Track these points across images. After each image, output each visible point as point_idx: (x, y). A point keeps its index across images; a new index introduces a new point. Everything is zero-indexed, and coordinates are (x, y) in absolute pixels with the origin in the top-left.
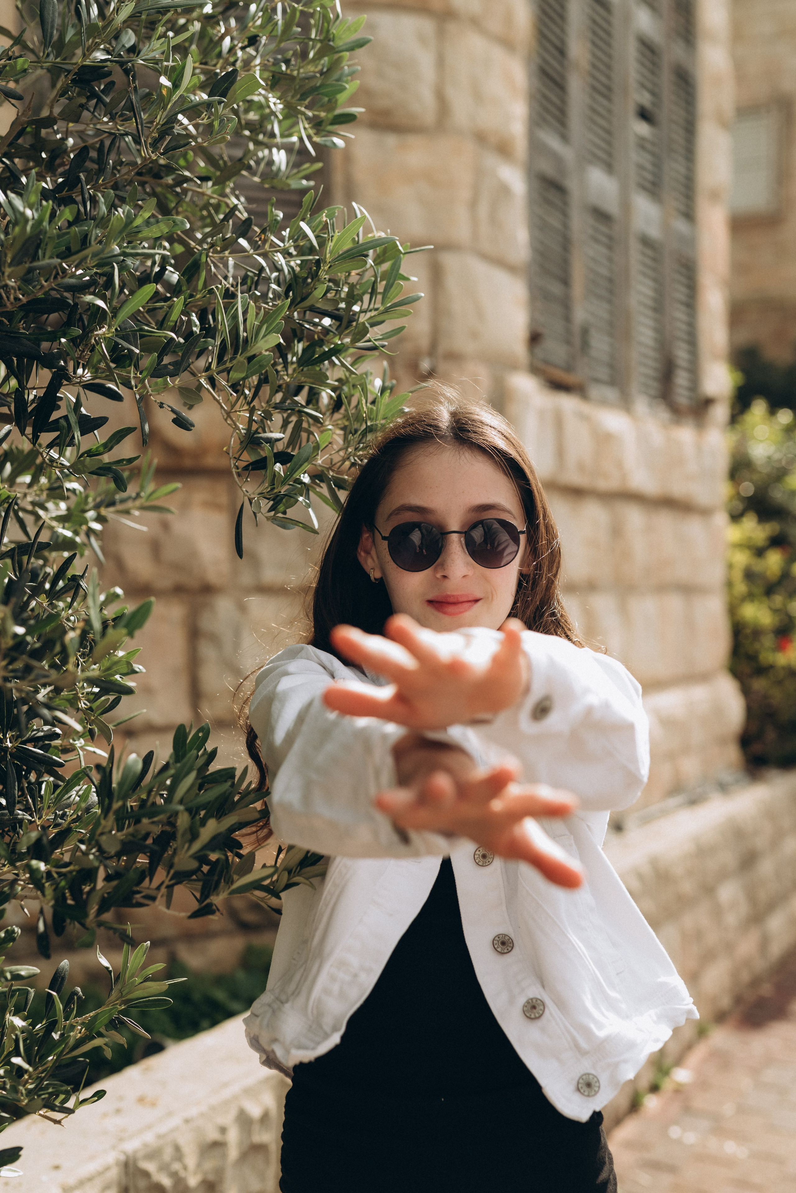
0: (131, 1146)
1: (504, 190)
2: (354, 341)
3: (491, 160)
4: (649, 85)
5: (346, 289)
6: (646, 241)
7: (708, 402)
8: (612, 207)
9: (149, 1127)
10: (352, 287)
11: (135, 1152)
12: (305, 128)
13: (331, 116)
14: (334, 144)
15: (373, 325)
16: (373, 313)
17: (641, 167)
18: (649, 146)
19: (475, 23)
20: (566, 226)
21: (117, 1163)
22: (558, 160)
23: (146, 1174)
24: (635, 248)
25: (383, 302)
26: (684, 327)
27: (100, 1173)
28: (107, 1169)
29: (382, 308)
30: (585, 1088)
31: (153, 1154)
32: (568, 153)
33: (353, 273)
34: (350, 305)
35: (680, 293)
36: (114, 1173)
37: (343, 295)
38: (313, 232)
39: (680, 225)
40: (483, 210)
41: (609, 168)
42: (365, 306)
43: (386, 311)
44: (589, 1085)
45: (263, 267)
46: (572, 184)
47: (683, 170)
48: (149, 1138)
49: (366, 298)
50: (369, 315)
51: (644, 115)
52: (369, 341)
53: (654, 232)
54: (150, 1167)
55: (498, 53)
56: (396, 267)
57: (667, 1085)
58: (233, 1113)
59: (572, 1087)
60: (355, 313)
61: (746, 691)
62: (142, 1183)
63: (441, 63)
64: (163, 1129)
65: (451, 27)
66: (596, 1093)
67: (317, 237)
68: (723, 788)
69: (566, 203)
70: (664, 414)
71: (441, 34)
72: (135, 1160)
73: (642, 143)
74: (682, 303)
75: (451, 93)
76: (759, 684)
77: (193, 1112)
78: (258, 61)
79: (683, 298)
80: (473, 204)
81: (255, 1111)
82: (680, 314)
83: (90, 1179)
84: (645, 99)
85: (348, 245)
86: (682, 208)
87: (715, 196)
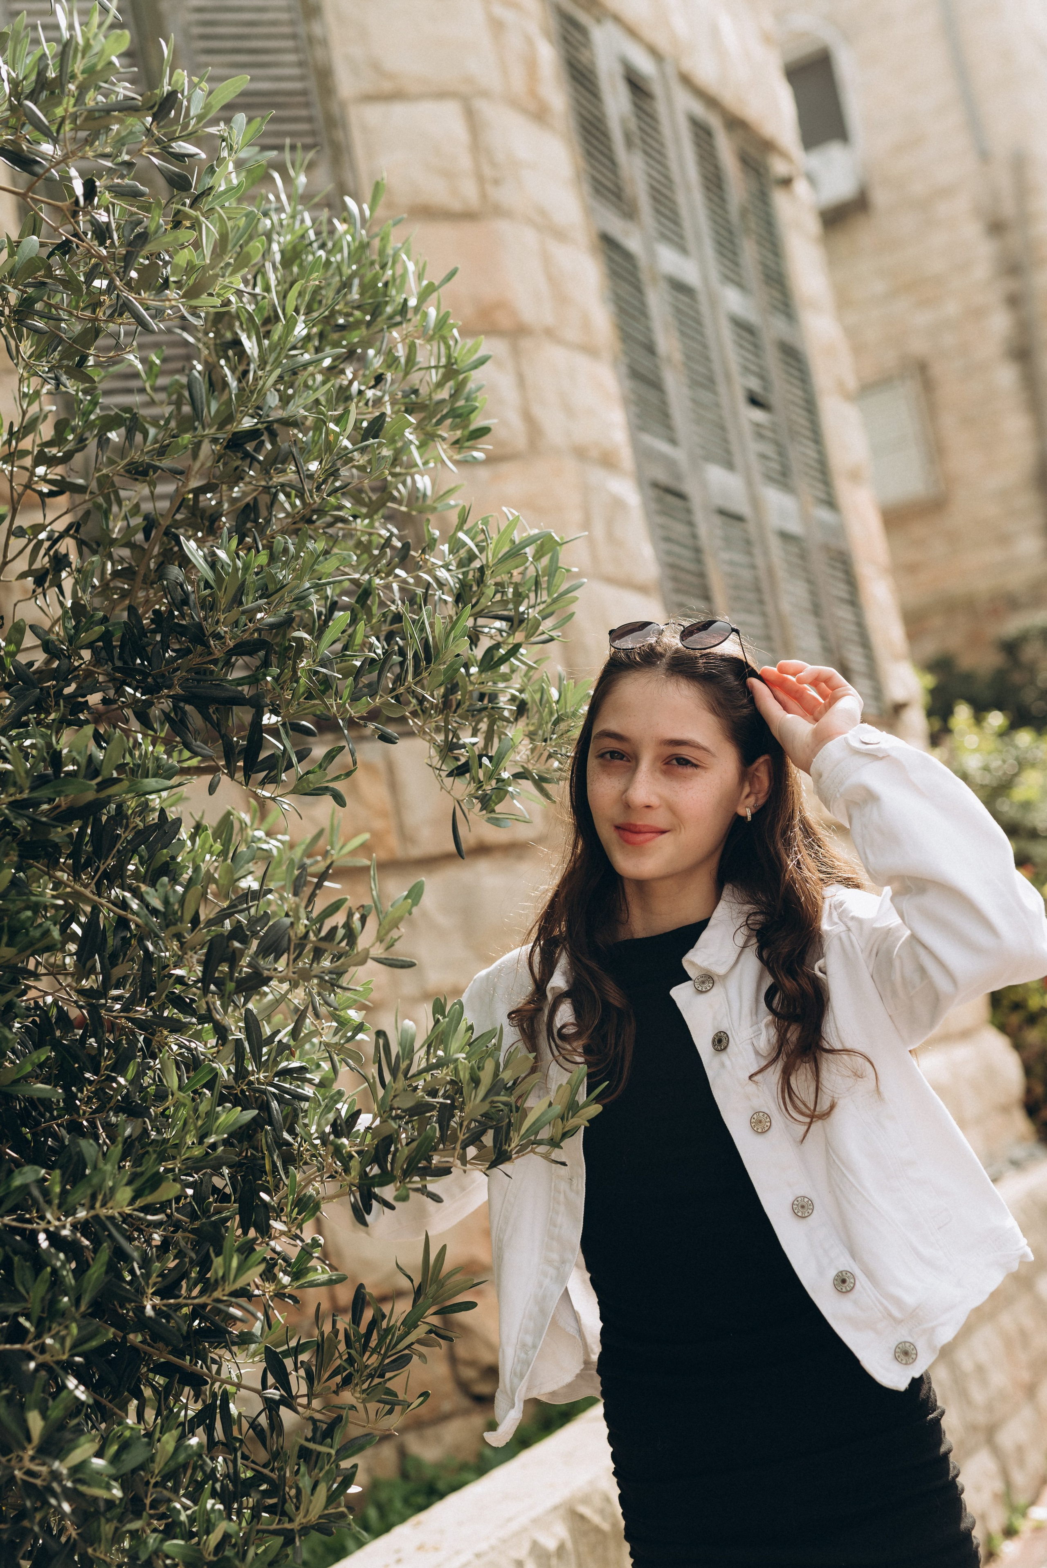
1: (618, 504)
2: (528, 637)
3: (597, 475)
4: (753, 368)
5: (511, 590)
6: (786, 537)
7: (899, 708)
8: (742, 507)
10: (516, 586)
12: (444, 451)
13: (466, 433)
14: (474, 458)
15: (544, 618)
16: (542, 606)
17: (763, 456)
18: (768, 434)
19: (550, 333)
20: (694, 536)
22: (670, 464)
24: (775, 545)
25: (549, 595)
26: (853, 628)
29: (549, 600)
30: (902, 1357)
32: (679, 455)
33: (515, 572)
34: (518, 604)
35: (840, 590)
37: (510, 596)
38: (472, 539)
39: (824, 514)
40: (599, 530)
41: (729, 465)
42: (532, 602)
43: (554, 601)
44: (906, 1353)
45: (429, 584)
46: (690, 487)
47: (815, 455)
49: (532, 595)
50: (538, 608)
51: (755, 401)
52: (543, 633)
53: (794, 527)
55: (582, 362)
56: (554, 560)
57: (1024, 1526)
58: (526, 1546)
59: (891, 1356)
60: (523, 613)
61: (1018, 1046)
63: (521, 381)
65: (526, 343)
66: (914, 1360)
67: (477, 546)
68: (1016, 1164)
69: (689, 511)
71: (516, 352)
73: (759, 432)
74: (842, 600)
75: (538, 411)
76: (1034, 1036)
77: (483, 1546)
78: (386, 398)
79: (845, 596)
80: (586, 524)
81: (551, 1544)
82: (844, 613)
84: (754, 384)
85: (506, 549)
86: (822, 496)
87: (855, 476)
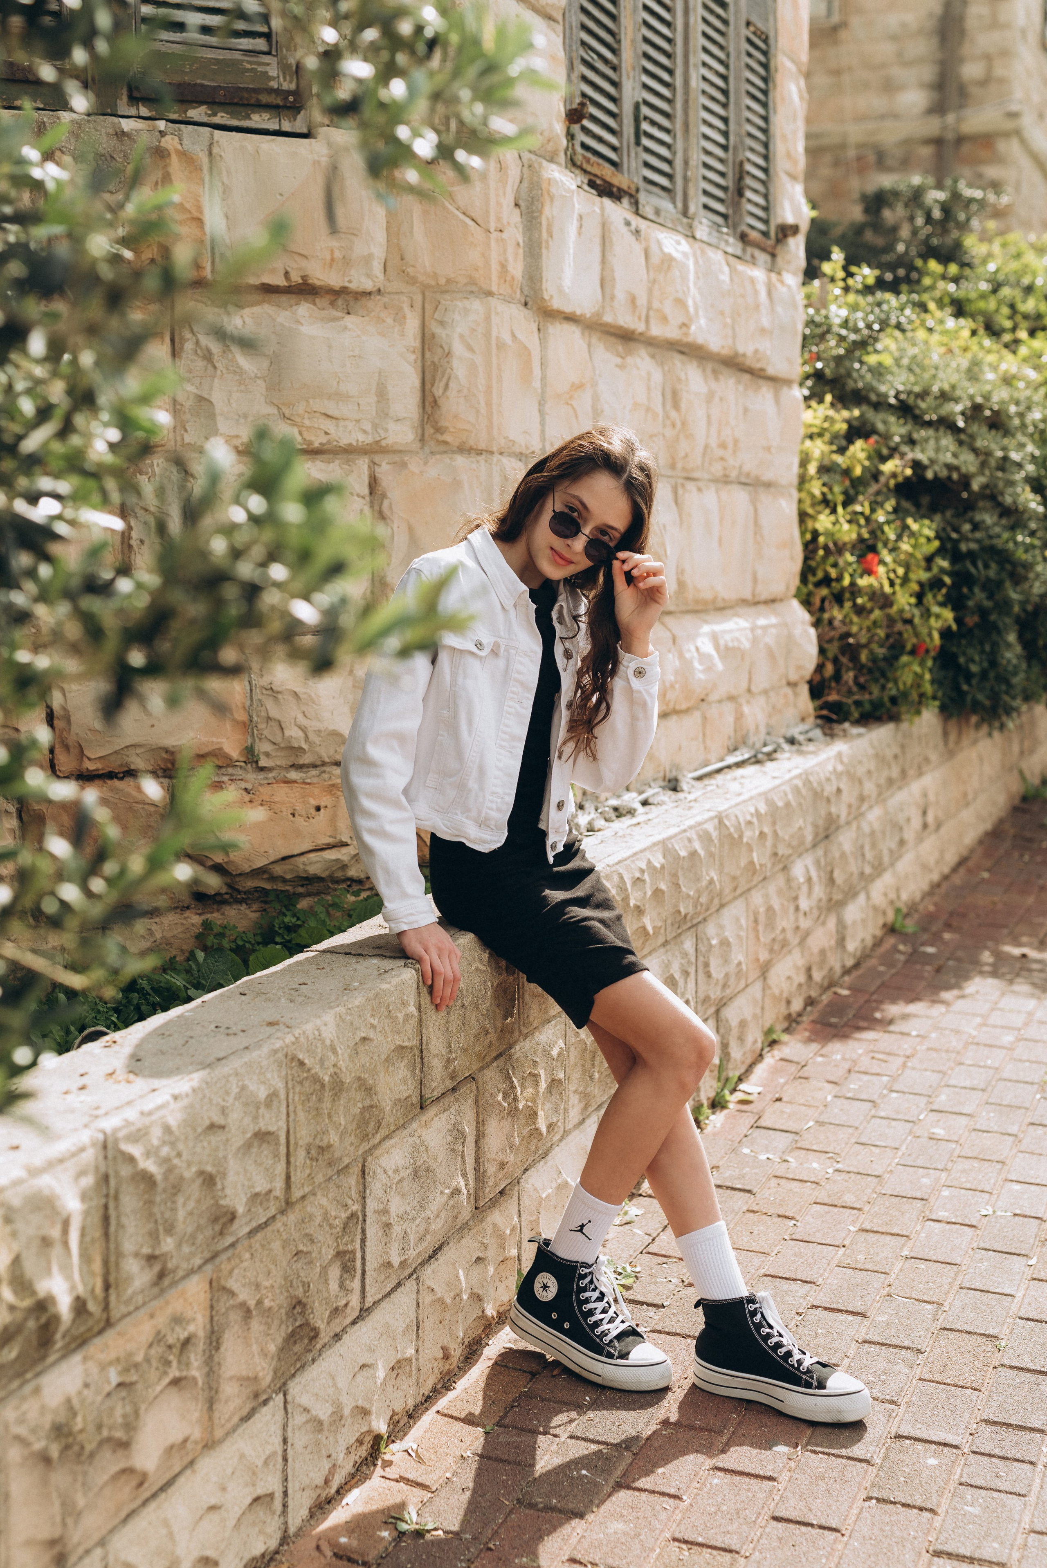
0: (109, 1124)
7: (787, 232)
9: (129, 1103)
11: (115, 1130)
21: (94, 1145)
23: (131, 1159)
27: (74, 1155)
28: (82, 1149)
31: (138, 1136)
36: (90, 1156)
48: (131, 1114)
54: (135, 1150)
62: (125, 1171)
64: (149, 1106)
70: (734, 246)
72: (116, 1141)
81: (259, 1090)
83: (61, 1161)
